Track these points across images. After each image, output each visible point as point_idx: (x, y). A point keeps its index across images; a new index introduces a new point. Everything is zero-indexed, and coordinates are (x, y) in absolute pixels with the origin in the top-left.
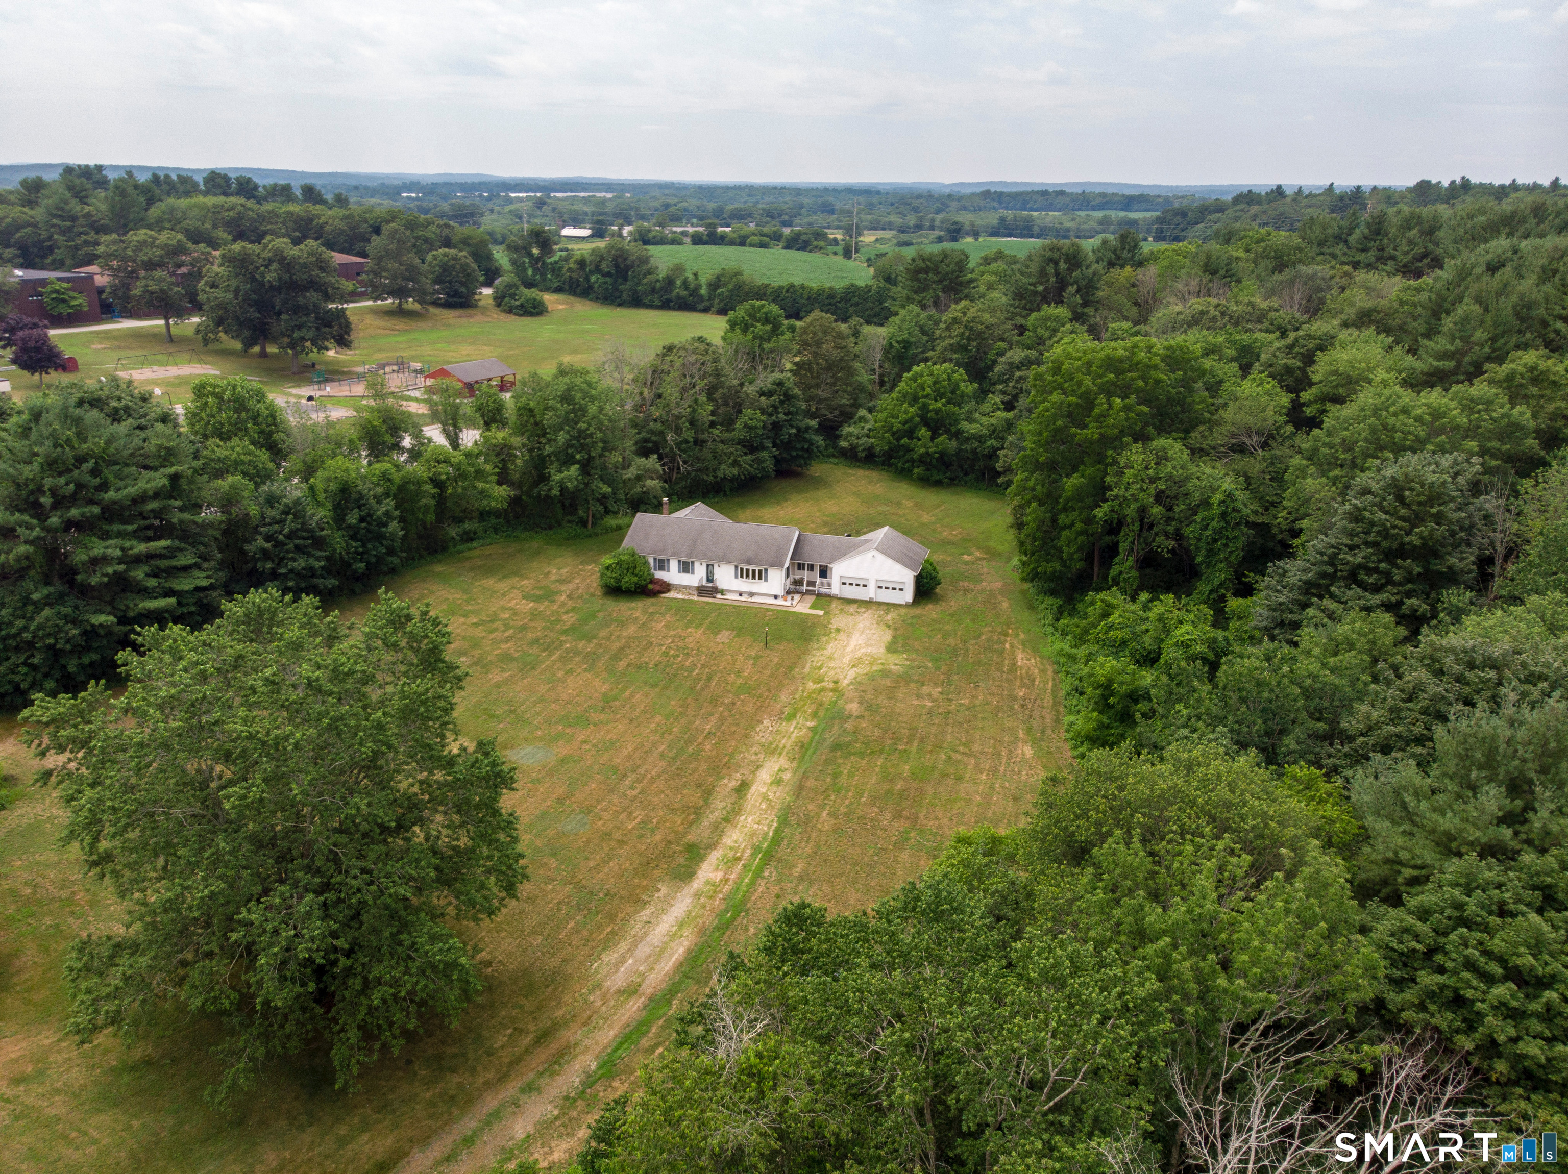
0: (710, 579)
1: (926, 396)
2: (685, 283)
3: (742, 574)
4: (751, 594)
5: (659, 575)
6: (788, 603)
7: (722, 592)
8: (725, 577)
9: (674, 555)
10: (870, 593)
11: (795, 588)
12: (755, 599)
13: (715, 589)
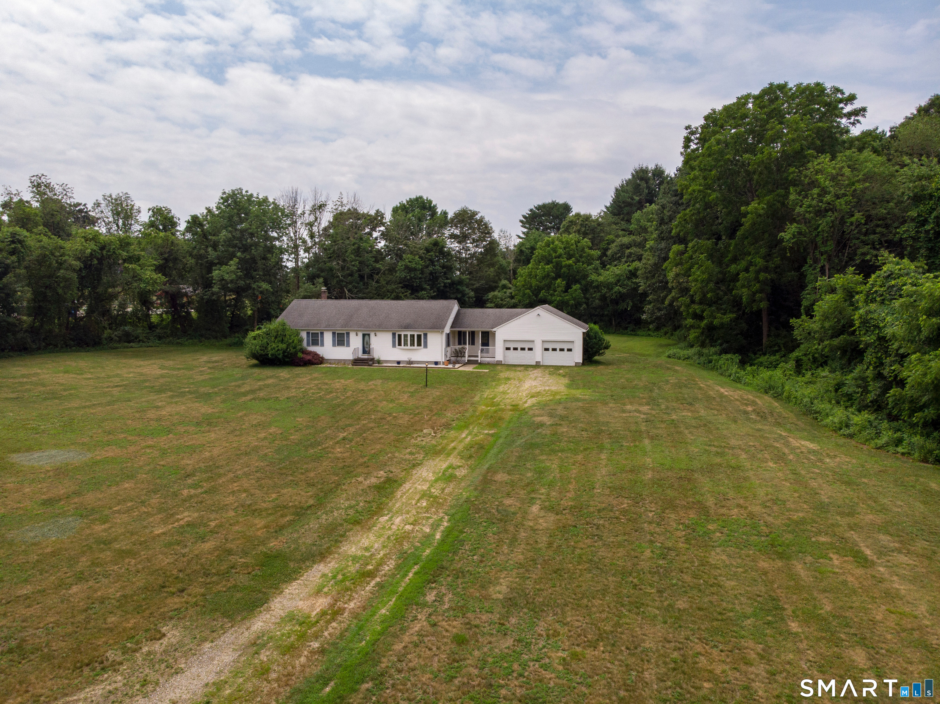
0: (366, 350)
1: (559, 256)
3: (398, 341)
4: (410, 362)
5: (313, 349)
6: (451, 366)
7: (379, 362)
8: (382, 346)
9: (328, 327)
10: (537, 356)
12: (415, 366)
13: (371, 360)
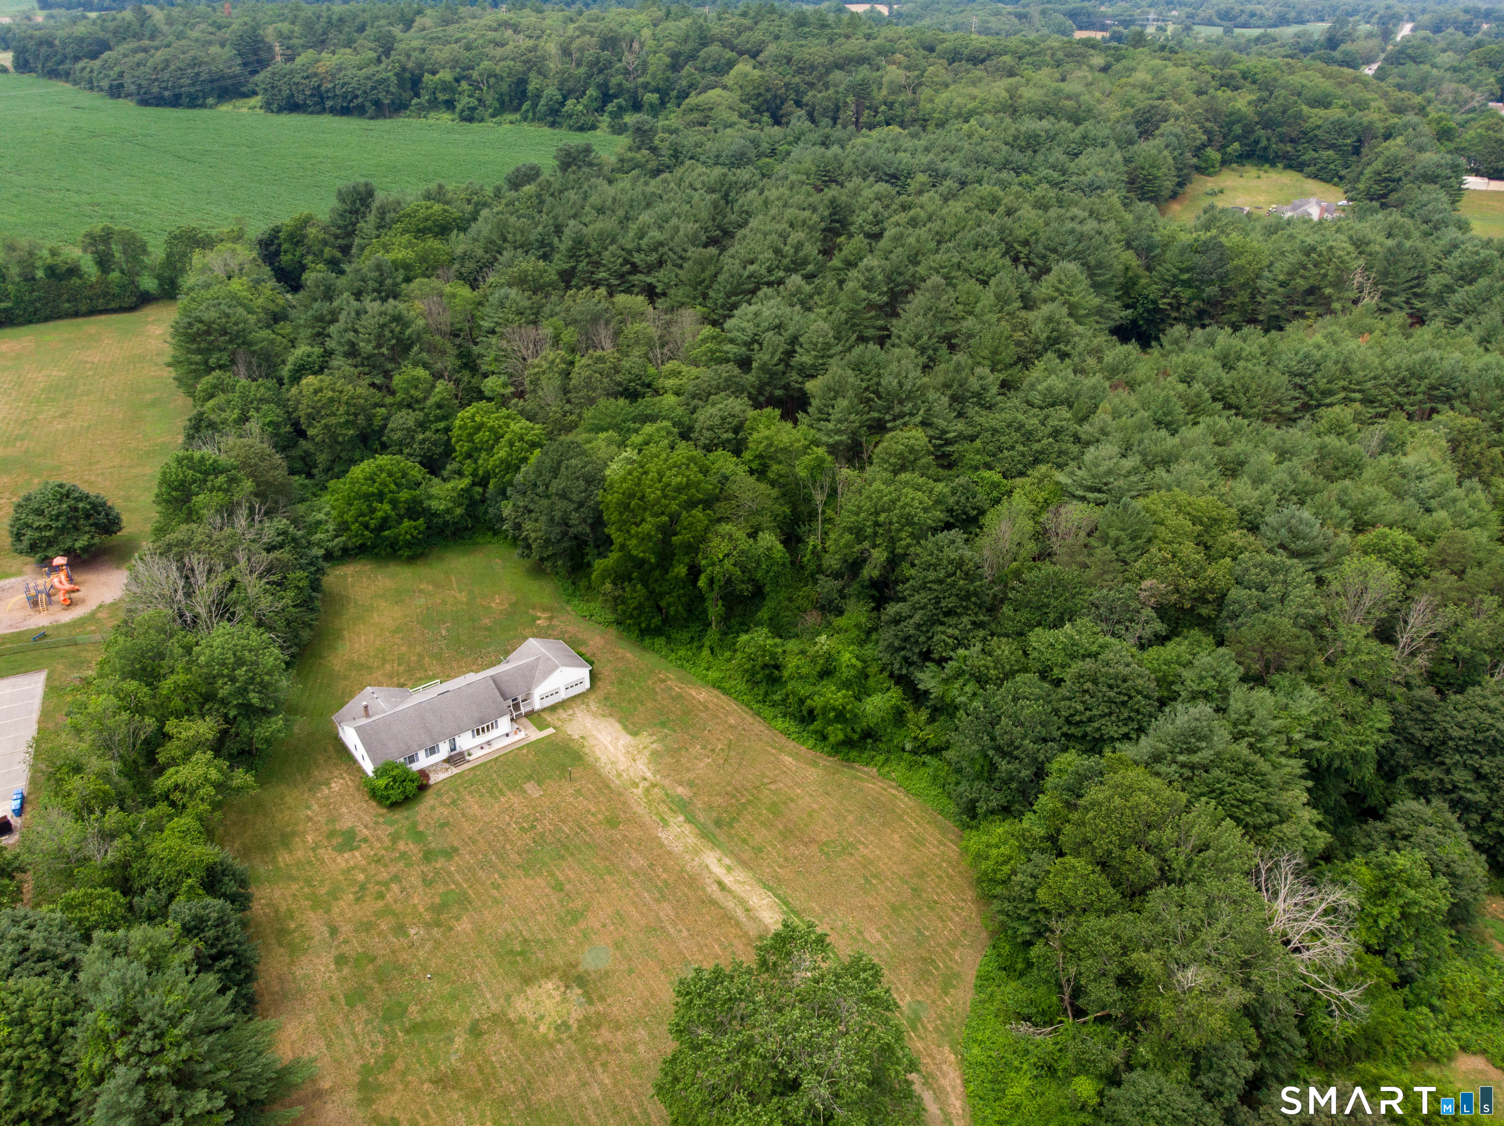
0: (453, 749)
3: (478, 732)
4: (489, 743)
6: (522, 734)
7: (467, 753)
8: (466, 741)
9: (419, 744)
11: (514, 720)
13: (461, 754)
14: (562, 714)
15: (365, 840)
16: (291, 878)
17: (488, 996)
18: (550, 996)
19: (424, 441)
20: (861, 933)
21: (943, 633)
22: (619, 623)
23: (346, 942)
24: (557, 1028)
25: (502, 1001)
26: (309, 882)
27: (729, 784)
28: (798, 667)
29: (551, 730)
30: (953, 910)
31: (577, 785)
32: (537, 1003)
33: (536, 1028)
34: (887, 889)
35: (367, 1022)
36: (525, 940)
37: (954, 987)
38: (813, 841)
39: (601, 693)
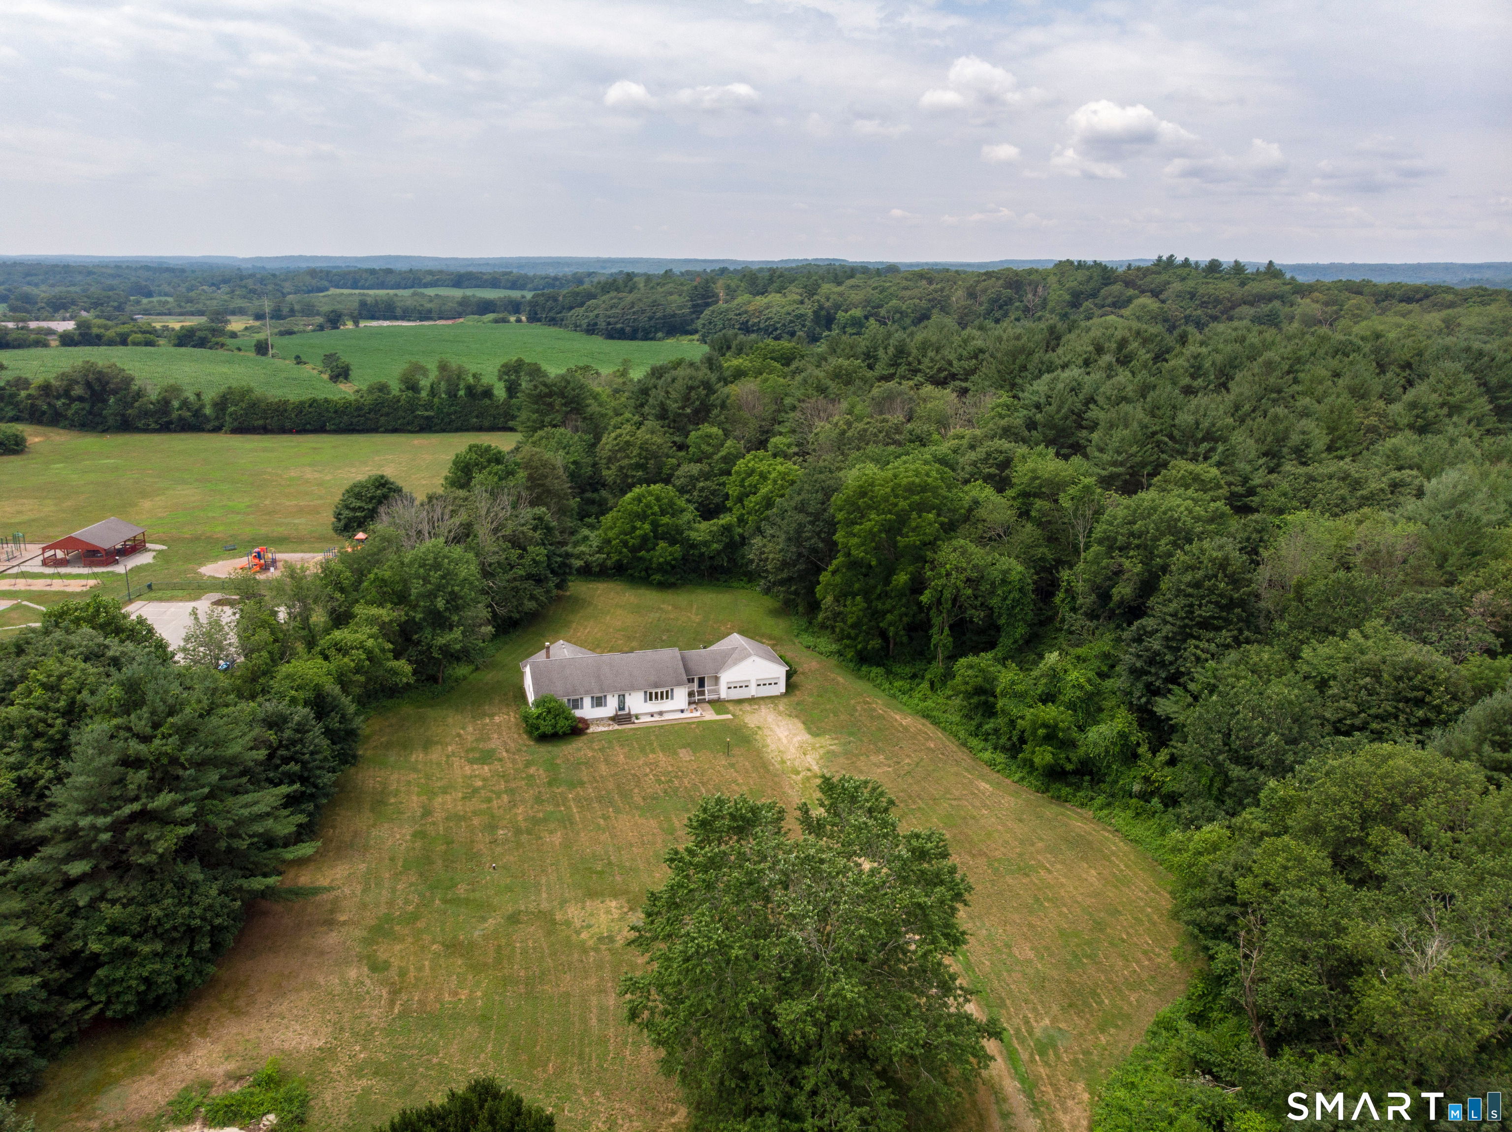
0: (621, 707)
2: (185, 404)
3: (650, 697)
4: (661, 713)
5: (578, 713)
6: (698, 714)
7: (635, 717)
8: (636, 703)
9: (587, 693)
10: (753, 691)
11: (694, 701)
12: (667, 717)
13: (629, 716)
14: (747, 707)
15: (500, 760)
16: (415, 770)
17: (544, 895)
18: (608, 912)
19: (702, 490)
20: (1008, 946)
21: (1197, 647)
22: (840, 653)
23: (434, 824)
24: (601, 939)
25: (555, 903)
26: (428, 777)
27: (903, 791)
28: (1013, 683)
29: (730, 716)
30: (1145, 953)
31: (734, 760)
32: (592, 915)
33: (578, 933)
34: (1060, 914)
35: (411, 885)
36: (610, 863)
37: (1117, 1026)
38: (982, 854)
39: (794, 699)
